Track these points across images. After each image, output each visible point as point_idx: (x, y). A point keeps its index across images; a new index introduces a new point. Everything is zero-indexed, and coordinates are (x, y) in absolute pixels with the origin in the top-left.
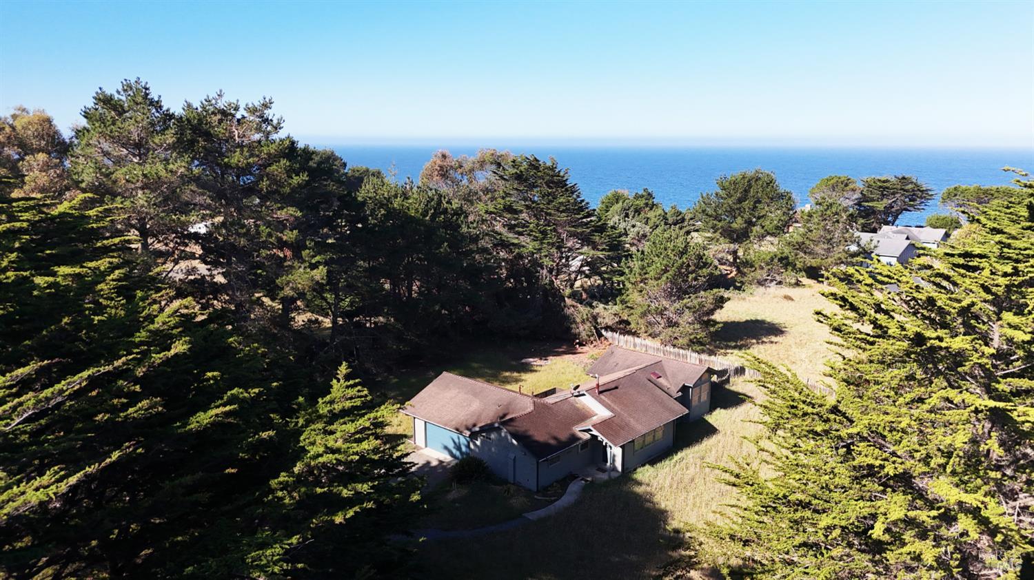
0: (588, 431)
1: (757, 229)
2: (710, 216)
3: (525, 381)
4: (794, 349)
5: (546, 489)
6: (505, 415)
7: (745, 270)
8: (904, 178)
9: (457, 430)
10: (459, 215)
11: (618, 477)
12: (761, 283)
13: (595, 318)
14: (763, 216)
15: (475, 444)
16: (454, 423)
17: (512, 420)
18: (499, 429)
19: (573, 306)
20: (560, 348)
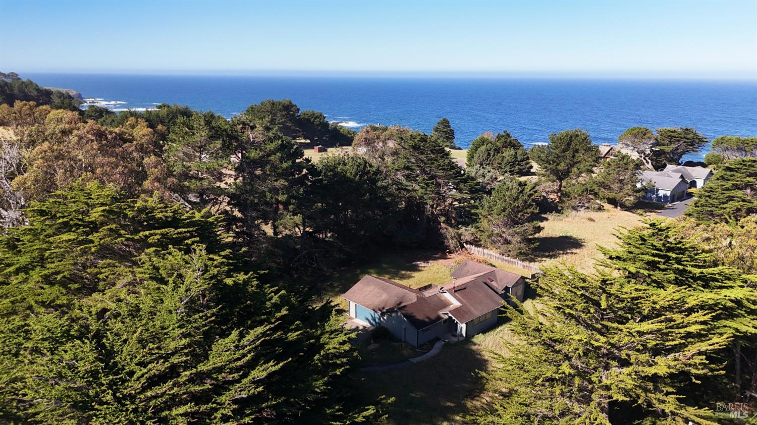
0: (447, 314)
1: (575, 170)
2: (543, 161)
3: (414, 277)
4: (586, 259)
5: (422, 345)
6: (400, 303)
7: (564, 199)
8: (687, 129)
9: (374, 310)
10: (378, 173)
11: (463, 341)
12: (574, 208)
13: (460, 235)
14: (579, 162)
15: (383, 318)
16: (372, 306)
17: (404, 307)
18: (396, 312)
19: (446, 228)
20: (437, 254)
